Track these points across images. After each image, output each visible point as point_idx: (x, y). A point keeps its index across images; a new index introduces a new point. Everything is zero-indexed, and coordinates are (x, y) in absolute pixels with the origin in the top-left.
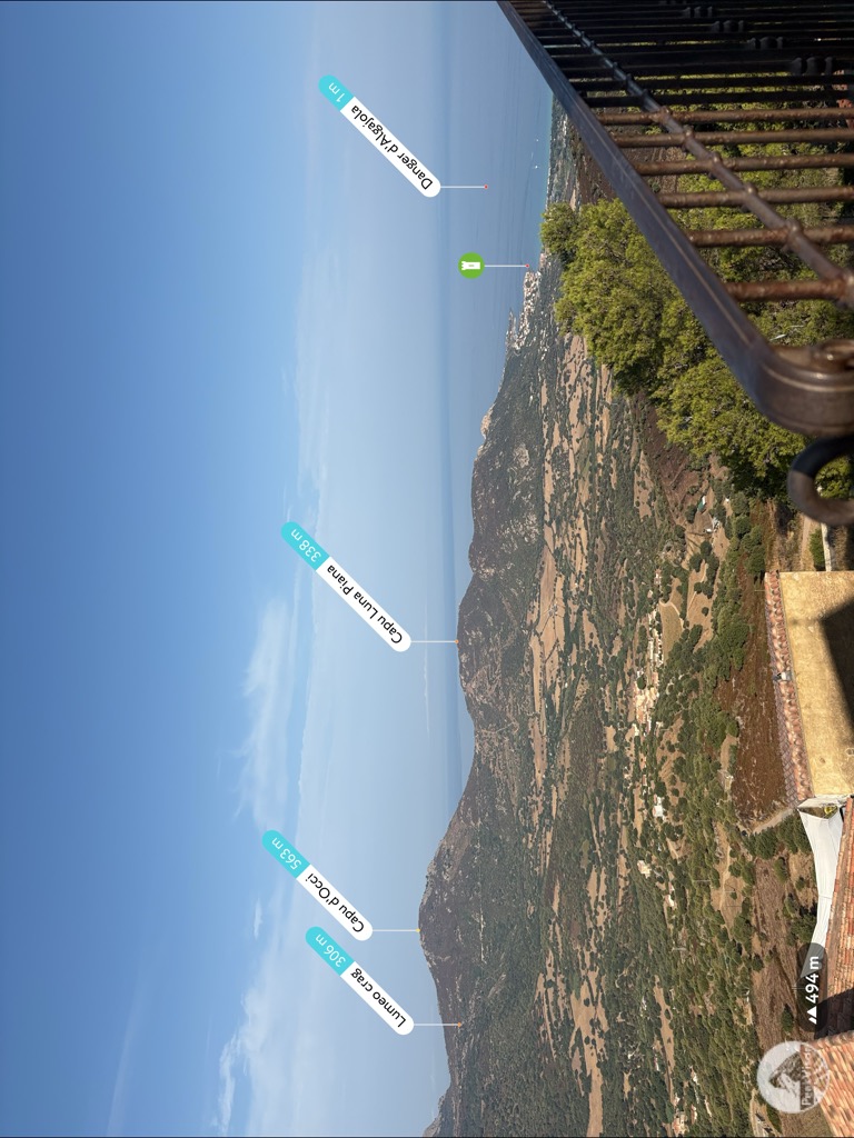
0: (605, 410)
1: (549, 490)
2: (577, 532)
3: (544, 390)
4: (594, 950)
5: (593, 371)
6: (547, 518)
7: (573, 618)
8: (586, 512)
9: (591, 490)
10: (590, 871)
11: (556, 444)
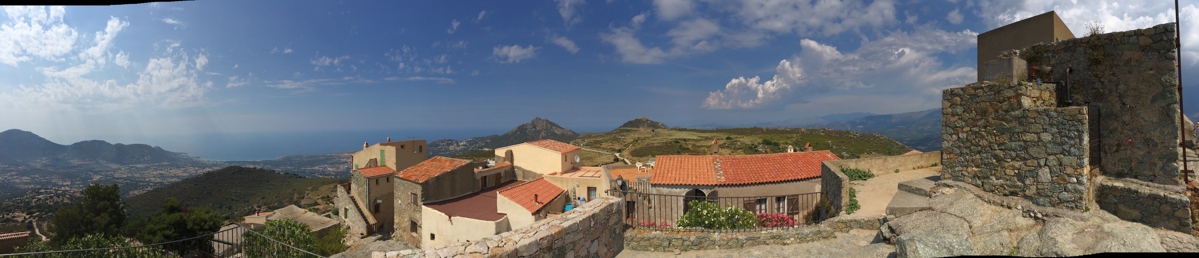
0: (162, 180)
1: (138, 166)
2: (126, 174)
3: (168, 163)
4: (8, 178)
5: (173, 177)
6: (130, 166)
7: (101, 173)
8: (132, 176)
9: (138, 178)
10: (30, 177)
11: (151, 167)
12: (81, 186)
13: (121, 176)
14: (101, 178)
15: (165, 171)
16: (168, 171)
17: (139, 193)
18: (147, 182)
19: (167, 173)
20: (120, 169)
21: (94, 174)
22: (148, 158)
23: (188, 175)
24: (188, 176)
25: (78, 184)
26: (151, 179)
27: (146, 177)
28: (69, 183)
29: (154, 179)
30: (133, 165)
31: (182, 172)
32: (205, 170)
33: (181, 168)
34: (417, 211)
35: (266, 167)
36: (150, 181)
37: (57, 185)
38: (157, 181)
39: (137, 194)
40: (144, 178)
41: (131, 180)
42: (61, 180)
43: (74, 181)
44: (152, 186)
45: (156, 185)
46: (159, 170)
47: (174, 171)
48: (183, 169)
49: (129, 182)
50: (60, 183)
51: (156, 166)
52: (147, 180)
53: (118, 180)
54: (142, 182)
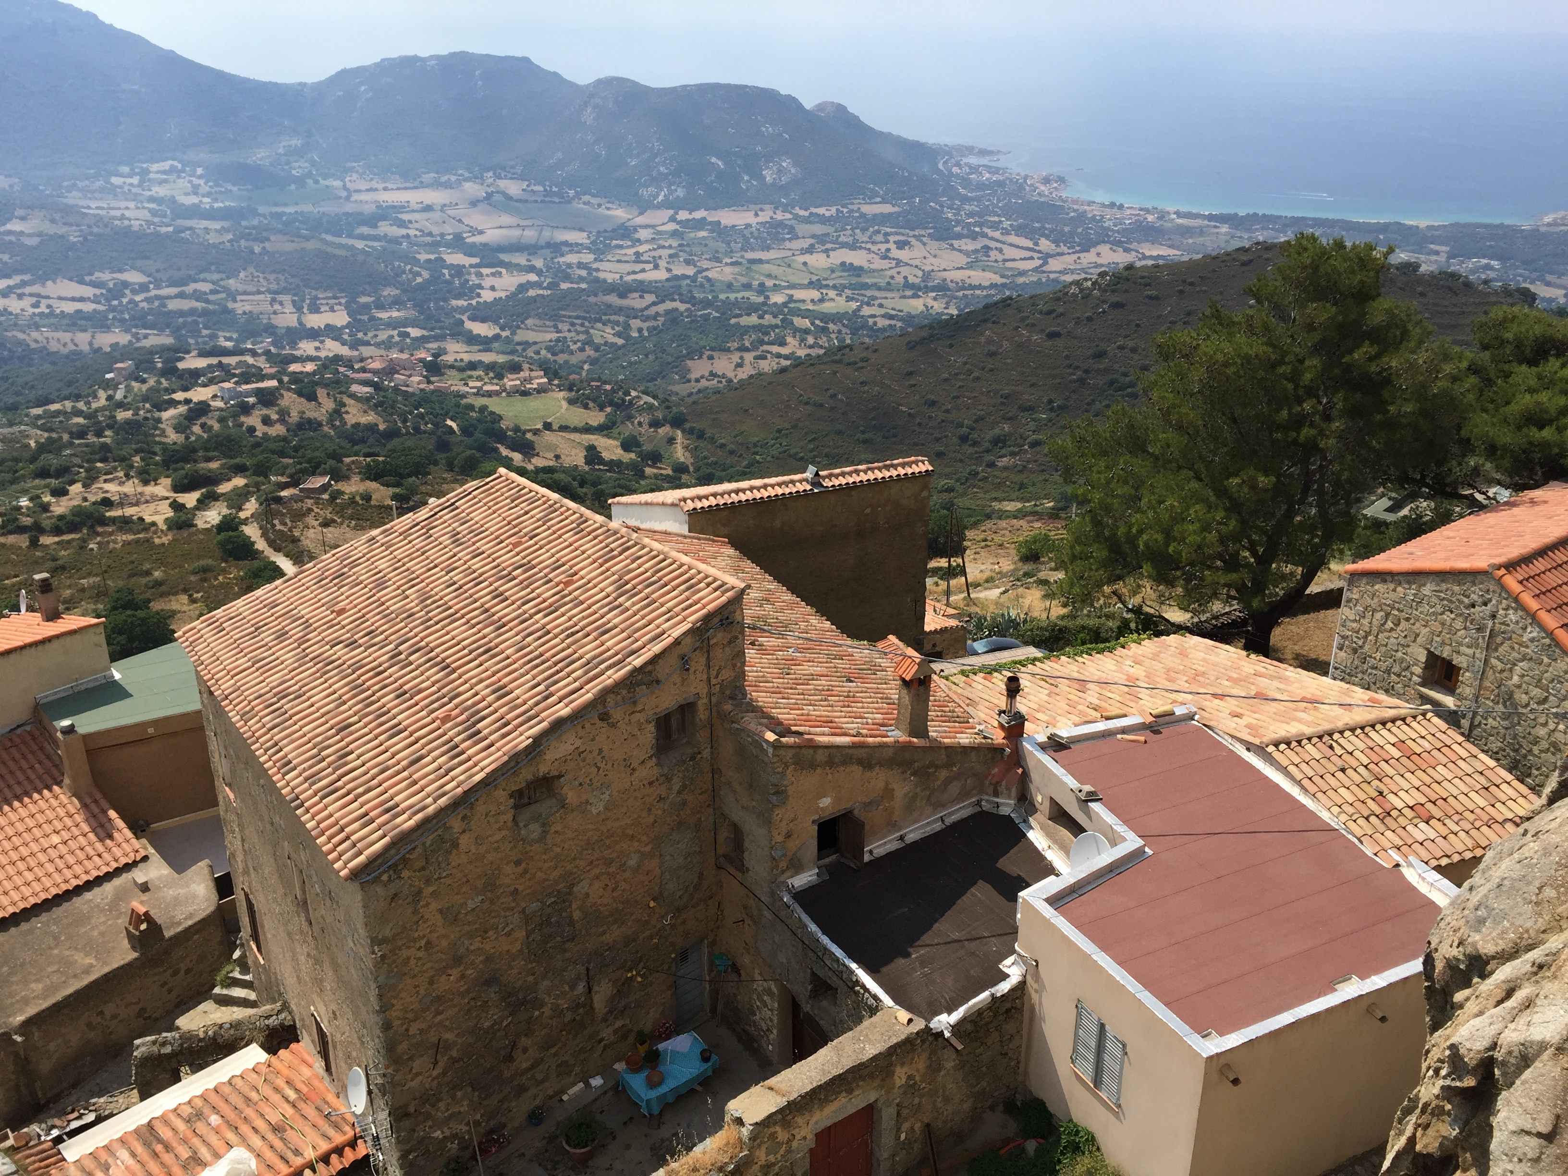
1: (728, 218)
2: (663, 264)
3: (887, 209)
7: (521, 259)
8: (694, 279)
10: (95, 285)
12: (415, 332)
13: (634, 273)
14: (523, 287)
15: (874, 248)
16: (888, 250)
17: (739, 365)
18: (777, 310)
19: (885, 264)
21: (476, 260)
22: (781, 171)
23: (997, 279)
24: (993, 286)
25: (392, 324)
26: (798, 294)
27: (769, 283)
28: (340, 318)
29: (815, 294)
30: (698, 215)
31: (963, 260)
32: (1089, 258)
33: (959, 237)
36: (790, 309)
37: (270, 329)
38: (828, 307)
39: (731, 375)
40: (762, 289)
41: (692, 300)
42: (287, 299)
44: (807, 331)
45: (825, 330)
46: (844, 245)
47: (926, 258)
48: (969, 245)
49: (682, 307)
50: (287, 318)
51: (823, 220)
52: (778, 298)
53: (623, 295)
54: (752, 309)
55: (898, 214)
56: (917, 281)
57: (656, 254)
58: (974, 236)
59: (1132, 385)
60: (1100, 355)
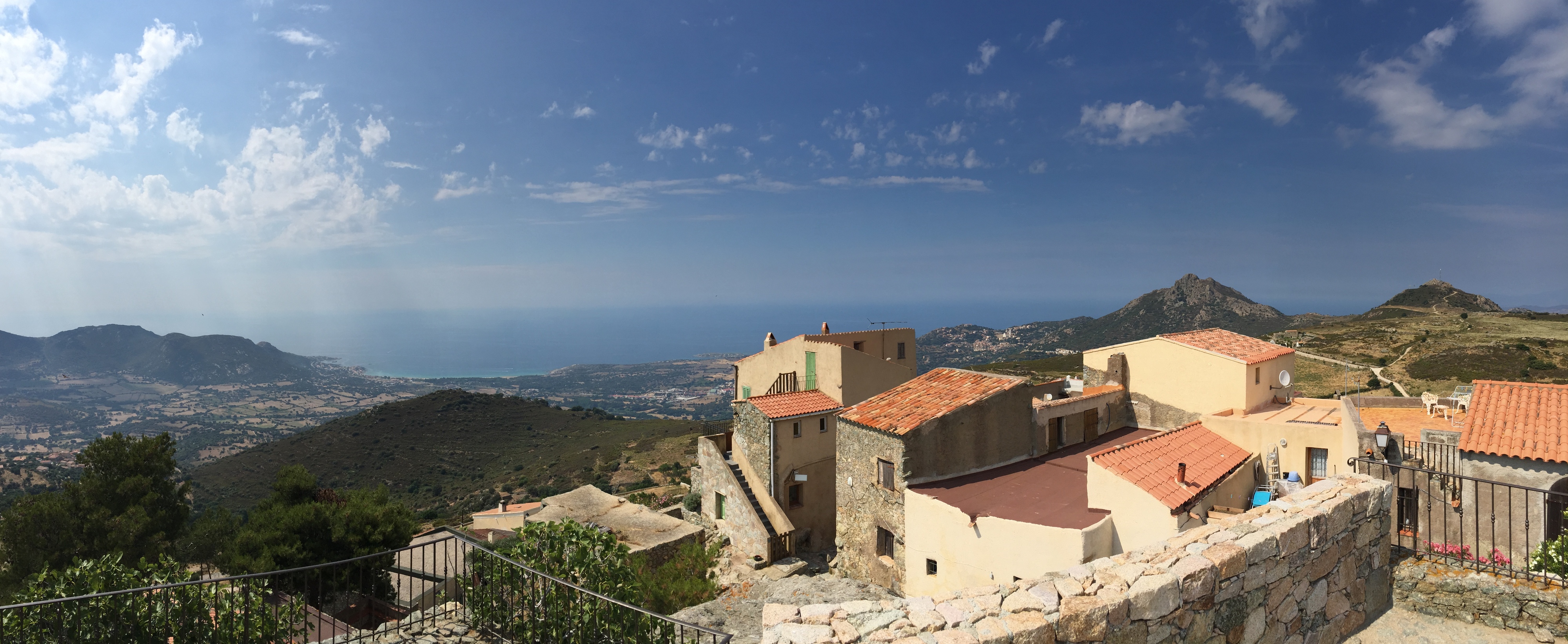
0: (274, 425)
1: (221, 388)
2: (192, 408)
3: (289, 383)
5: (300, 415)
6: (202, 388)
7: (130, 407)
8: (205, 414)
9: (221, 417)
11: (252, 392)
12: (78, 440)
13: (179, 412)
14: (130, 419)
15: (283, 400)
16: (289, 400)
17: (223, 452)
18: (241, 427)
19: (288, 407)
20: (177, 395)
21: (110, 408)
22: (244, 369)
23: (337, 410)
24: (336, 413)
25: (69, 437)
26: (251, 420)
27: (239, 416)
28: (46, 435)
29: (258, 420)
30: (208, 387)
31: (323, 403)
32: (377, 400)
33: (320, 393)
34: (893, 504)
35: (526, 394)
36: (248, 426)
37: (14, 441)
38: (264, 426)
39: (218, 457)
40: (235, 418)
41: (203, 424)
42: (23, 427)
43: (59, 430)
44: (253, 437)
45: (261, 436)
46: (271, 399)
47: (306, 403)
48: (325, 397)
49: (199, 427)
50: (22, 435)
51: (262, 389)
52: (242, 422)
53: (173, 422)
54: (230, 427)
55: (293, 385)
56: (302, 413)
57: (190, 404)
58: (327, 393)
59: (392, 454)
60: (377, 442)
